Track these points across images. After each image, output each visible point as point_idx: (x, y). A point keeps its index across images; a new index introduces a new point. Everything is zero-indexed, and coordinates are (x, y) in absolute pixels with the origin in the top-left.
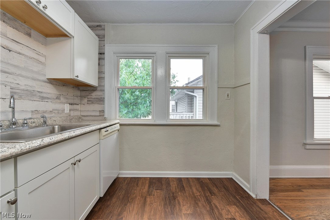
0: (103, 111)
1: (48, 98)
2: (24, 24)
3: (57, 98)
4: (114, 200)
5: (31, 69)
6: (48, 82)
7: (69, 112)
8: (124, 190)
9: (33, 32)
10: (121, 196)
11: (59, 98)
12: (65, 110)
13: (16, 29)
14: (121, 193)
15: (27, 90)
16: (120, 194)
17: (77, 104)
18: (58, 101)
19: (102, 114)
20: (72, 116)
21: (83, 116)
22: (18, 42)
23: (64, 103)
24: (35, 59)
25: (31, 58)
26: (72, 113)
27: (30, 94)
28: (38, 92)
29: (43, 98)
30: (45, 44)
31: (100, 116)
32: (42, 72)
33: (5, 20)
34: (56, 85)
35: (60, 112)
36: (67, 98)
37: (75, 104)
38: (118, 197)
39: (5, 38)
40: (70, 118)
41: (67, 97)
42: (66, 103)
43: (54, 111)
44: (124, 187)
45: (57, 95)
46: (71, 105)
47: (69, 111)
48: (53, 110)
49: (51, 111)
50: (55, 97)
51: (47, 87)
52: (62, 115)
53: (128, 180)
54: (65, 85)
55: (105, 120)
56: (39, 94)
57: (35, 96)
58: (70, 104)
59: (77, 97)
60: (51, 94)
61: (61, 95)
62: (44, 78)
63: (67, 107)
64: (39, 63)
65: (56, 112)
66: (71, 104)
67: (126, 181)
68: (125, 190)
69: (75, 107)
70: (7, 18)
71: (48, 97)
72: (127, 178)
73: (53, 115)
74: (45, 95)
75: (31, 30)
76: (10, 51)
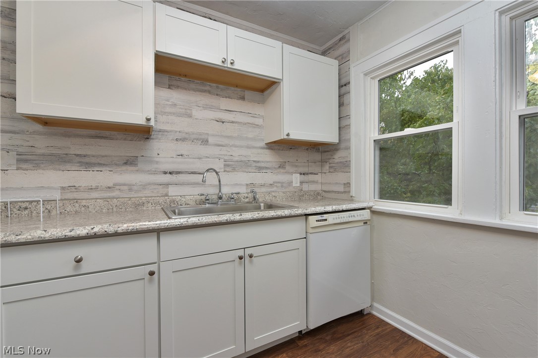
0: (348, 185)
1: (267, 168)
2: (236, 89)
3: (279, 167)
4: (333, 348)
5: (246, 136)
6: (267, 148)
7: (299, 185)
8: (362, 342)
9: (248, 94)
10: (348, 349)
11: (282, 167)
12: (292, 182)
13: (229, 97)
14: (353, 343)
15: (241, 161)
16: (349, 344)
17: (316, 173)
18: (282, 170)
19: (347, 189)
20: (304, 191)
21: (324, 191)
22: (231, 111)
23: (292, 173)
24: (250, 123)
25: (246, 124)
26: (306, 187)
27: (245, 165)
28: (254, 161)
29: (260, 169)
30: (263, 102)
31: (345, 192)
32: (259, 137)
33: (219, 93)
34: (279, 150)
35: (284, 185)
36: (296, 166)
37: (311, 173)
38: (343, 347)
39: (218, 110)
40: (300, 194)
41: (297, 164)
42: (295, 173)
43: (275, 184)
44: (367, 337)
45: (280, 163)
46: (303, 176)
47: (299, 183)
48: (274, 182)
49: (271, 185)
50: (277, 166)
51: (266, 154)
52: (287, 190)
53: (386, 329)
54: (293, 147)
55: (351, 199)
56: (254, 164)
57: (250, 166)
58: (301, 174)
59: (315, 162)
60: (271, 162)
61: (285, 162)
62: (263, 144)
63: (296, 179)
64: (254, 127)
65: (280, 185)
66: (304, 174)
67: (380, 330)
68: (365, 343)
69: (311, 177)
70: (220, 90)
71: (266, 166)
72: (388, 324)
73: (274, 189)
74: (263, 165)
75: (244, 92)
76: (223, 122)
